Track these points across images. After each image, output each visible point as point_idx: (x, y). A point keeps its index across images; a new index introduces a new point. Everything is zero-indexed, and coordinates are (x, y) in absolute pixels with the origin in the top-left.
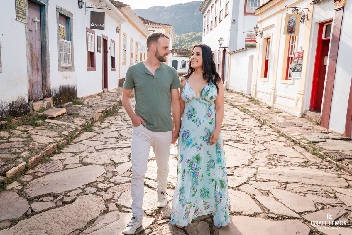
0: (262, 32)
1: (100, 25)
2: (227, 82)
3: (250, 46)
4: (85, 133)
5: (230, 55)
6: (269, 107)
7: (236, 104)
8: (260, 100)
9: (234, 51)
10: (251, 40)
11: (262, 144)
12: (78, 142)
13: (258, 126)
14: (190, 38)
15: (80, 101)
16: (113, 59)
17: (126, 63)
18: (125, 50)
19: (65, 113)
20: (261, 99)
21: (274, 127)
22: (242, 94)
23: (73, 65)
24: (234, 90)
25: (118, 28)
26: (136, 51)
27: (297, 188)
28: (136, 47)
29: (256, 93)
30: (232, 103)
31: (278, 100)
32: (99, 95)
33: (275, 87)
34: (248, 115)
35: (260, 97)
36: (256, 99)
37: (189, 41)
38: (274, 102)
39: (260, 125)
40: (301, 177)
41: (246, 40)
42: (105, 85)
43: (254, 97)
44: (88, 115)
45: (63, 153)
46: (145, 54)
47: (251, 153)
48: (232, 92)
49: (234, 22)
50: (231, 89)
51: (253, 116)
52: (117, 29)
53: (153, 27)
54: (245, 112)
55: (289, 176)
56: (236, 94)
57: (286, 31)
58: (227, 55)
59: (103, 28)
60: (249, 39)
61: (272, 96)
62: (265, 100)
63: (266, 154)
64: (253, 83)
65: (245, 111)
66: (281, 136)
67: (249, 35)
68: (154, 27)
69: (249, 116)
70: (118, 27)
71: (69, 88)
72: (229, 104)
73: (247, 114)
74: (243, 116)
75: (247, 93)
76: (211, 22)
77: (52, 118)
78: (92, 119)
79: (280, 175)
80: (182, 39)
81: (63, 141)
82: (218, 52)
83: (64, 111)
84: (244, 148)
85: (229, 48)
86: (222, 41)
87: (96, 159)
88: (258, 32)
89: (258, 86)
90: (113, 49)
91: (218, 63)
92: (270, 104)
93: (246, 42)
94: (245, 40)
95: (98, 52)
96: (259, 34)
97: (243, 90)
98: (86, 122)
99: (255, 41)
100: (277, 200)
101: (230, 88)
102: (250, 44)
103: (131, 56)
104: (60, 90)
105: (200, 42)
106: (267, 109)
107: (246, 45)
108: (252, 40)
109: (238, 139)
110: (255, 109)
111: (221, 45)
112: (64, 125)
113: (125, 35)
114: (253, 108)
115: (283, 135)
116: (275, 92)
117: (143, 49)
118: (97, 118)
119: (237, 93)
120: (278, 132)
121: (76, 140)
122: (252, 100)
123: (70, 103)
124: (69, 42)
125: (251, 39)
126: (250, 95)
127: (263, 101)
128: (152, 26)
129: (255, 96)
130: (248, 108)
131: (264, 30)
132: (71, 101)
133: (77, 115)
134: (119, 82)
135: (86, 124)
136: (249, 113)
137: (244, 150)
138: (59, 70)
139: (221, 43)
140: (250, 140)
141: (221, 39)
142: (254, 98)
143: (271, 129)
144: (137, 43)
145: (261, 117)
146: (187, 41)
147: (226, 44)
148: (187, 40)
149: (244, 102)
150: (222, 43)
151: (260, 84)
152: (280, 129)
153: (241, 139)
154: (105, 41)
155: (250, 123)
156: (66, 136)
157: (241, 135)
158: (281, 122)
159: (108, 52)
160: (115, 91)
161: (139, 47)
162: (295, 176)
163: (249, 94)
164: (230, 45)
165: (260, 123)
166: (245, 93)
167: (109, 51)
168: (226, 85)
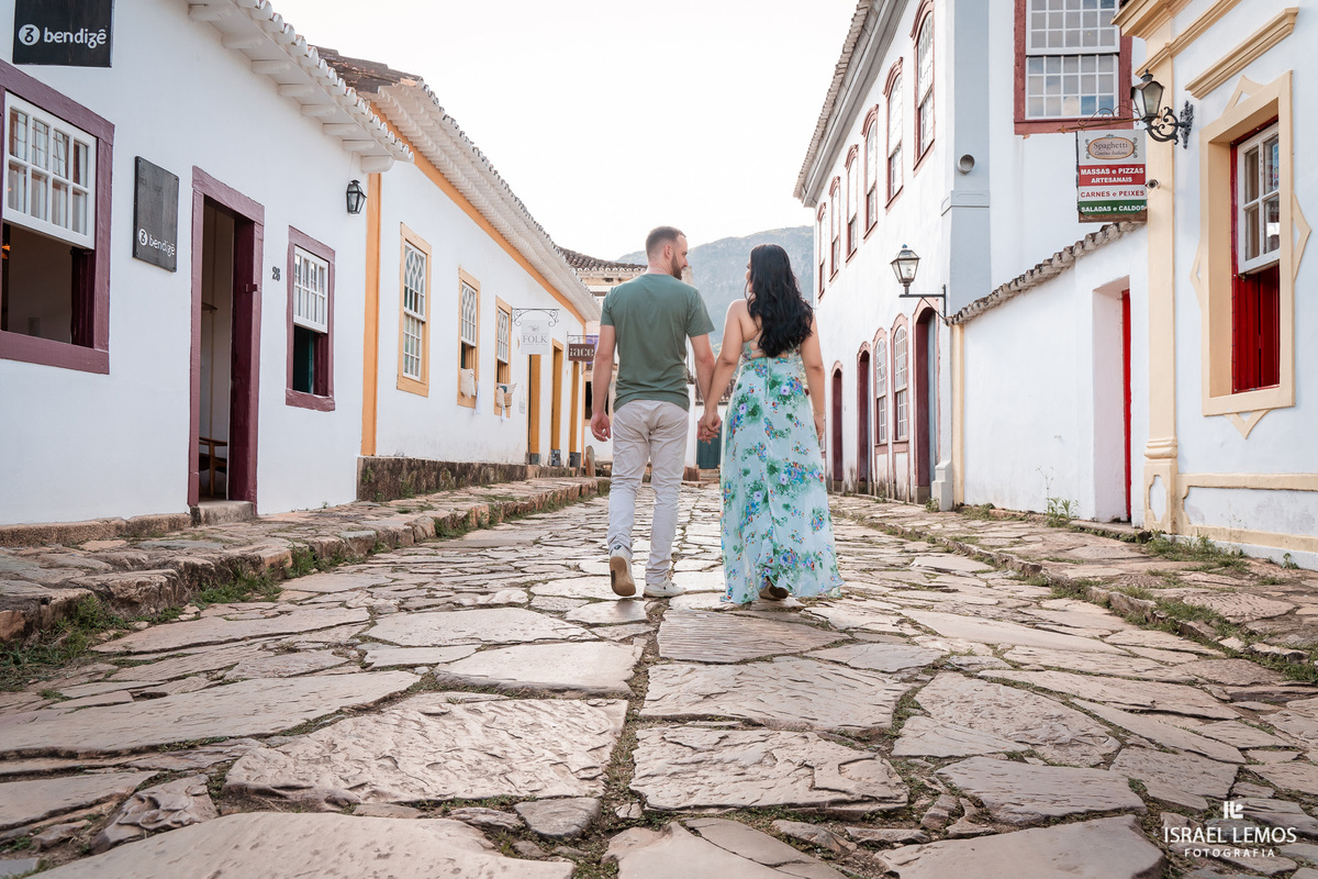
0: (1189, 110)
1: (82, 36)
2: (950, 470)
3: (1109, 209)
5: (957, 328)
7: (1068, 574)
9: (984, 300)
10: (1111, 175)
16: (311, 341)
17: (423, 382)
18: (422, 318)
22: (1062, 522)
24: (1003, 504)
25: (355, 190)
26: (502, 342)
28: (499, 325)
29: (1177, 501)
35: (1220, 520)
36: (1189, 538)
41: (1083, 172)
42: (237, 481)
43: (1168, 529)
48: (988, 514)
49: (966, 167)
50: (982, 502)
52: (351, 192)
53: (608, 280)
54: (1187, 633)
56: (1020, 524)
58: (941, 336)
60: (1100, 167)
68: (612, 279)
70: (355, 183)
72: (1011, 573)
73: (1222, 648)
75: (1097, 512)
76: (850, 225)
85: (948, 294)
86: (911, 265)
88: (1161, 113)
89: (1189, 451)
90: (312, 289)
91: (894, 384)
93: (1084, 189)
94: (1076, 173)
95: (135, 255)
97: (1064, 497)
99: (1139, 179)
101: (970, 500)
102: (1111, 198)
107: (1080, 205)
108: (1122, 175)
111: (907, 282)
113: (416, 244)
117: (535, 339)
119: (1027, 517)
125: (1111, 167)
126: (1127, 518)
127: (1258, 551)
128: (606, 276)
129: (1174, 523)
131: (1201, 95)
134: (364, 474)
139: (905, 275)
141: (907, 256)
142: (1168, 537)
144: (505, 311)
150: (913, 272)
151: (1206, 437)
161: (517, 332)
163: (1110, 518)
164: (952, 279)
166: (1085, 512)
167: (268, 283)
168: (950, 485)
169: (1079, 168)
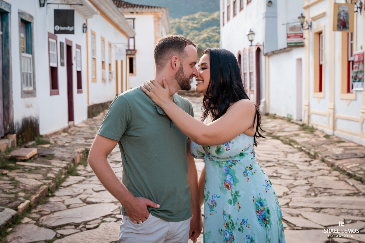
0: (311, 23)
1: (68, 28)
2: (265, 102)
4: (71, 177)
5: (267, 57)
6: (327, 136)
7: (279, 134)
8: (315, 127)
9: (273, 52)
10: (296, 35)
11: (306, 179)
12: (68, 186)
13: (306, 161)
14: (197, 23)
15: (44, 139)
16: (79, 73)
17: (96, 78)
18: (95, 58)
19: (36, 155)
20: (317, 125)
21: (327, 161)
22: (289, 120)
23: (35, 89)
24: (278, 114)
25: (85, 26)
26: (110, 57)
27: (332, 211)
28: (109, 51)
29: (309, 116)
30: (271, 133)
31: (339, 123)
32: (65, 131)
33: (334, 106)
34: (295, 148)
35: (315, 122)
36: (310, 125)
37: (196, 29)
38: (334, 128)
39: (309, 159)
40: (341, 203)
41: (289, 35)
42: (71, 117)
43: (307, 123)
44: (67, 157)
45: (57, 196)
46: (122, 62)
47: (289, 187)
48: (274, 117)
50: (273, 113)
51: (301, 150)
52: (83, 27)
54: (290, 145)
55: (327, 203)
56: (280, 121)
57: (336, 26)
58: (263, 58)
59: (72, 32)
60: (292, 34)
61: (331, 119)
62: (322, 126)
63: (308, 187)
64: (305, 102)
65: (290, 142)
66: (335, 170)
67: (292, 29)
69: (296, 150)
70: (84, 24)
71: (31, 121)
73: (293, 147)
74: (288, 150)
75: (297, 118)
76: (234, 3)
77: (25, 161)
78: (73, 161)
79: (316, 202)
80: (182, 26)
81: (53, 184)
82: (247, 53)
83: (34, 151)
84: (280, 183)
85: (264, 45)
86: (253, 36)
87: (101, 198)
88: (305, 23)
89: (311, 105)
90: (78, 59)
91: (249, 70)
92: (329, 132)
93: (289, 39)
95: (61, 65)
96: (306, 26)
97: (291, 114)
98: (68, 164)
99: (302, 37)
100: (307, 219)
101: (271, 112)
102: (295, 42)
103: (103, 67)
104: (22, 124)
105: (217, 29)
106: (324, 139)
107: (288, 43)
108: (298, 36)
109: (275, 175)
110: (306, 139)
111: (251, 41)
112: (43, 168)
113: (93, 34)
114: (303, 138)
115: (338, 169)
116: (334, 113)
117: (120, 54)
118: (78, 160)
119: (283, 118)
120: (332, 165)
121: (64, 184)
122: (304, 127)
123: (34, 142)
124: (30, 56)
126: (301, 120)
127: (320, 128)
128: (131, 11)
130: (295, 138)
131: (314, 20)
132: (34, 140)
133: (52, 157)
134: (88, 110)
135: (69, 166)
136: (296, 146)
137: (280, 185)
138: (22, 97)
139: (251, 39)
140: (290, 175)
141: (252, 33)
142: (307, 125)
143: (323, 163)
144: (110, 45)
145: (313, 150)
146: (191, 30)
147: (259, 39)
148: (192, 27)
149: (292, 131)
150: (253, 38)
151: (314, 102)
152: (334, 161)
153: (279, 175)
154: (69, 48)
155: (297, 158)
156: (53, 178)
157: (279, 171)
158: (338, 153)
159: (72, 64)
160: (84, 125)
161: (113, 51)
162: (333, 203)
163: (299, 119)
165: (310, 158)
166: (295, 118)
167: (74, 62)
168: (265, 107)
169: (287, 34)
